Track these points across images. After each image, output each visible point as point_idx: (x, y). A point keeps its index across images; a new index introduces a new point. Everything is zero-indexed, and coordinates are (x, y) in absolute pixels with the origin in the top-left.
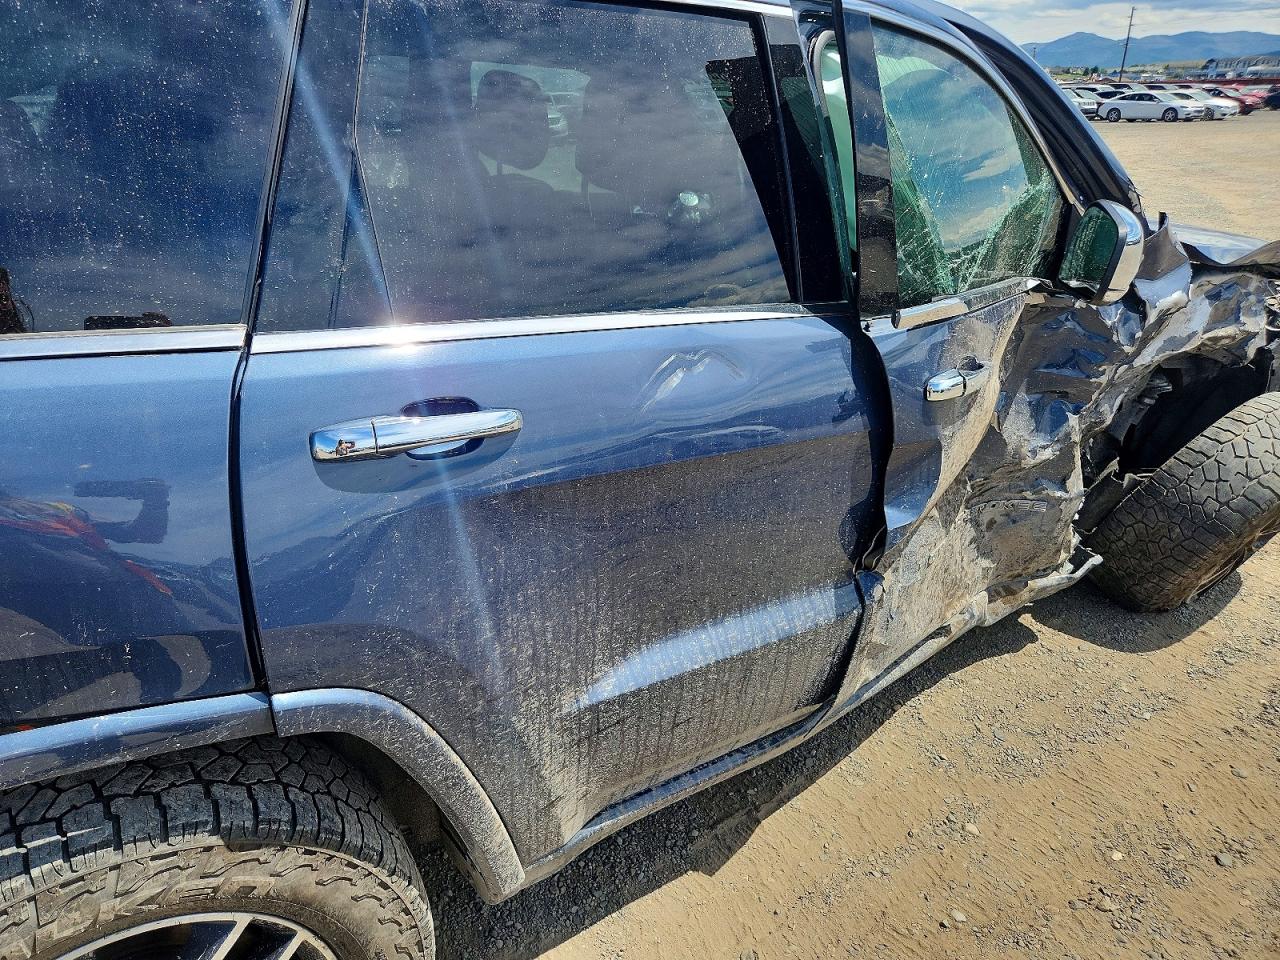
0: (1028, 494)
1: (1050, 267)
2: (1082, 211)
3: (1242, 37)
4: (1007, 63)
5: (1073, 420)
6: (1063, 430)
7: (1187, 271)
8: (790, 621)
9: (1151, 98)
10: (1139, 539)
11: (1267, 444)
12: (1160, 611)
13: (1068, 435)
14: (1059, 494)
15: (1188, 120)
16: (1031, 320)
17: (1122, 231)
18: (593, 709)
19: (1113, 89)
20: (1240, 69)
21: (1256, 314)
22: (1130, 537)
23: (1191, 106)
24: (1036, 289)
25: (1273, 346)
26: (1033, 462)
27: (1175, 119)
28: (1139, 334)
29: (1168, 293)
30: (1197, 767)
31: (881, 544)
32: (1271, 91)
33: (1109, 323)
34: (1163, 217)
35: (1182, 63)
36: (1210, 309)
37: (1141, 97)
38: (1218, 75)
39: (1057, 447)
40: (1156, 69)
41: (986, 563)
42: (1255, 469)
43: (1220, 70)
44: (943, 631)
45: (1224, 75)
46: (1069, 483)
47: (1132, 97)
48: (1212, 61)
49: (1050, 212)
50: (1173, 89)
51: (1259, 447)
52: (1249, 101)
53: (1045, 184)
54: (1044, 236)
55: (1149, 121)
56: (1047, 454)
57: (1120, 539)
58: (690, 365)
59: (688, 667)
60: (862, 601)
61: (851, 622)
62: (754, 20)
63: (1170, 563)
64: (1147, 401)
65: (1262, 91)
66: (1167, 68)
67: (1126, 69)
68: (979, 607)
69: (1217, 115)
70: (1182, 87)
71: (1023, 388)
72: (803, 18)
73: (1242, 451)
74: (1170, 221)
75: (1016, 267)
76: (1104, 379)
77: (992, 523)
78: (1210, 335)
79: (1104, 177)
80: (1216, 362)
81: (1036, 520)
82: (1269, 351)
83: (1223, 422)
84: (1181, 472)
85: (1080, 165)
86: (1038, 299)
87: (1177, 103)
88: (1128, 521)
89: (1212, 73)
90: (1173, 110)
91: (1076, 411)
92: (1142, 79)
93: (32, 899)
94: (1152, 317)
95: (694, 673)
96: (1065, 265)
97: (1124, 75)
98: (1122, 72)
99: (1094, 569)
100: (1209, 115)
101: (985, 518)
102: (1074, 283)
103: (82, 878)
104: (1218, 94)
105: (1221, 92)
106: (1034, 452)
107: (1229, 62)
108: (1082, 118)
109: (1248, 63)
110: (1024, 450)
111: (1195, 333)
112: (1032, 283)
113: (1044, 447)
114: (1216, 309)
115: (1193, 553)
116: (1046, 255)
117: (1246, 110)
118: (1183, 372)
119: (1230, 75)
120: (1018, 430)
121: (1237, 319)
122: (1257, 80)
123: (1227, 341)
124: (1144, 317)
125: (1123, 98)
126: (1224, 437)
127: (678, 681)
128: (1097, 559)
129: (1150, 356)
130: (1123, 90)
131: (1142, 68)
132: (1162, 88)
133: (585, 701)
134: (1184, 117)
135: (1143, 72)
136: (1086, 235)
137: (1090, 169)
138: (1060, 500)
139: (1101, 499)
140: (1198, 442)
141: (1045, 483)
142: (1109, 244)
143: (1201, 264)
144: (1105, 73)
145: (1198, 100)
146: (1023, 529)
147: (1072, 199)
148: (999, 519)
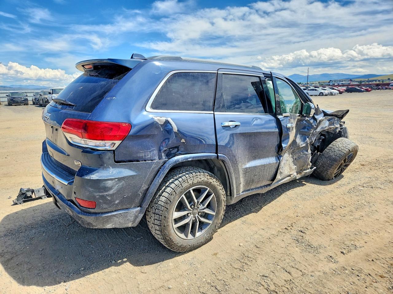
0: (301, 153)
1: (301, 113)
2: (304, 104)
3: (338, 75)
4: (291, 82)
5: (308, 139)
6: (306, 141)
7: (323, 115)
8: (270, 161)
9: (316, 90)
10: (322, 164)
11: (342, 145)
12: (329, 180)
13: (307, 142)
14: (307, 153)
15: (326, 95)
16: (299, 122)
17: (311, 106)
18: (246, 168)
19: (306, 88)
20: (338, 83)
21: (337, 124)
22: (321, 164)
23: (326, 92)
24: (299, 116)
25: (341, 130)
26: (302, 146)
27: (323, 95)
28: (316, 124)
29: (320, 117)
30: (337, 198)
31: (282, 150)
32: (347, 88)
33: (311, 122)
34: (317, 105)
35: (323, 81)
36: (328, 123)
37: (313, 90)
38: (333, 84)
39: (305, 144)
40: (316, 83)
41: (296, 167)
42: (340, 149)
43: (334, 83)
44: (290, 176)
45: (334, 84)
46: (308, 151)
47: (311, 90)
48: (331, 81)
49: (300, 105)
50: (321, 88)
51: (340, 146)
52: (341, 90)
53: (298, 100)
54: (299, 108)
55: (316, 96)
56: (304, 145)
57: (319, 165)
58: (257, 120)
59: (257, 165)
60: (279, 160)
61: (278, 163)
62: (259, 77)
63: (328, 168)
64: (320, 140)
65: (345, 88)
66: (319, 82)
67: (308, 83)
68: (295, 175)
69: (333, 94)
70: (323, 87)
71: (298, 133)
72: (265, 76)
73: (338, 146)
74: (319, 106)
75: (296, 113)
76: (312, 132)
77: (296, 159)
78: (329, 127)
79: (307, 99)
80: (332, 133)
81: (303, 158)
82: (341, 131)
83: (334, 142)
84: (328, 151)
85: (304, 97)
86: (299, 118)
87: (323, 91)
88: (320, 161)
89: (331, 84)
90: (322, 93)
91: (308, 138)
92: (313, 85)
93: (193, 177)
94: (318, 122)
95: (258, 166)
96: (303, 112)
97: (308, 84)
98: (307, 84)
99: (315, 169)
100: (331, 94)
101: (295, 158)
102: (305, 115)
103: (197, 175)
104: (333, 89)
105: (334, 88)
106: (302, 145)
107: (335, 81)
108: (303, 90)
109: (340, 81)
110: (300, 144)
111: (326, 126)
112: (298, 115)
113: (303, 144)
114: (329, 122)
115: (332, 165)
116: (300, 111)
117: (341, 93)
118: (326, 135)
119: (336, 84)
120: (298, 140)
121: (334, 125)
122: (343, 85)
123: (332, 129)
124: (317, 121)
125: (309, 90)
126: (334, 144)
127: (256, 167)
128: (315, 168)
129: (319, 129)
130: (309, 88)
131: (313, 83)
132: (319, 88)
133: (245, 167)
134: (325, 94)
135: (313, 84)
136: (306, 108)
137: (305, 97)
138: (307, 154)
139: (315, 158)
140: (330, 146)
141: (304, 151)
142: (309, 108)
143: (326, 114)
144: (303, 84)
145: (328, 90)
146: (301, 160)
147: (303, 102)
148: (297, 158)
